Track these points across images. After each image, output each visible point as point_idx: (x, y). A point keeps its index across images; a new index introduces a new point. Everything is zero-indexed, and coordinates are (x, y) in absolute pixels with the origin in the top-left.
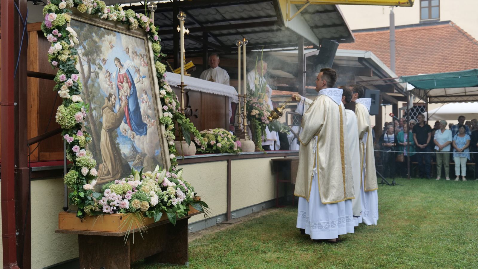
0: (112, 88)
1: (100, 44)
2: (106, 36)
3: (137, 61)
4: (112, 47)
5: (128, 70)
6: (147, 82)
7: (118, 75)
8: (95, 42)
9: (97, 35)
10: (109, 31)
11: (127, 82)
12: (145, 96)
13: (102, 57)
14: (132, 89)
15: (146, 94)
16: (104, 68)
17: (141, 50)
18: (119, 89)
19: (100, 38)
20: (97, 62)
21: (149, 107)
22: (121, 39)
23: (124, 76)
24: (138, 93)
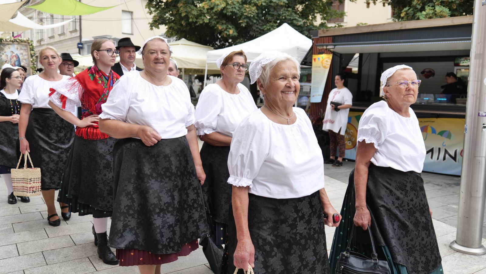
0: (8, 59)
1: (4, 48)
2: (7, 46)
3: (22, 51)
4: (9, 48)
5: (17, 54)
6: (26, 57)
7: (11, 55)
8: (1, 48)
9: (2, 45)
10: (8, 44)
11: (16, 57)
12: (24, 61)
13: (4, 51)
14: (18, 59)
15: (25, 60)
16: (5, 54)
17: (25, 48)
18: (11, 59)
19: (4, 46)
20: (2, 53)
21: (26, 64)
22: (14, 46)
23: (15, 55)
24: (21, 60)
